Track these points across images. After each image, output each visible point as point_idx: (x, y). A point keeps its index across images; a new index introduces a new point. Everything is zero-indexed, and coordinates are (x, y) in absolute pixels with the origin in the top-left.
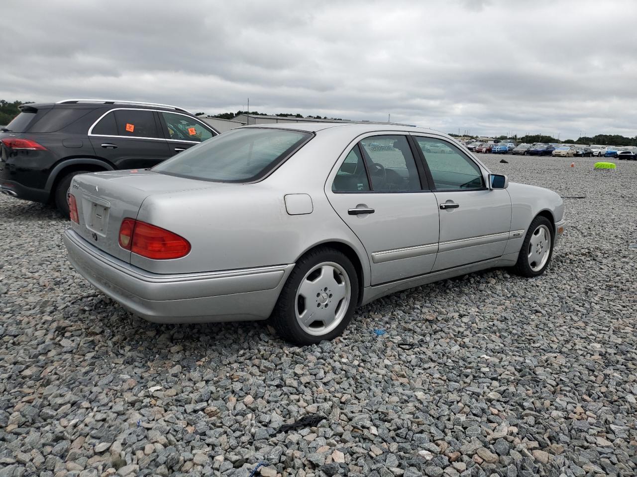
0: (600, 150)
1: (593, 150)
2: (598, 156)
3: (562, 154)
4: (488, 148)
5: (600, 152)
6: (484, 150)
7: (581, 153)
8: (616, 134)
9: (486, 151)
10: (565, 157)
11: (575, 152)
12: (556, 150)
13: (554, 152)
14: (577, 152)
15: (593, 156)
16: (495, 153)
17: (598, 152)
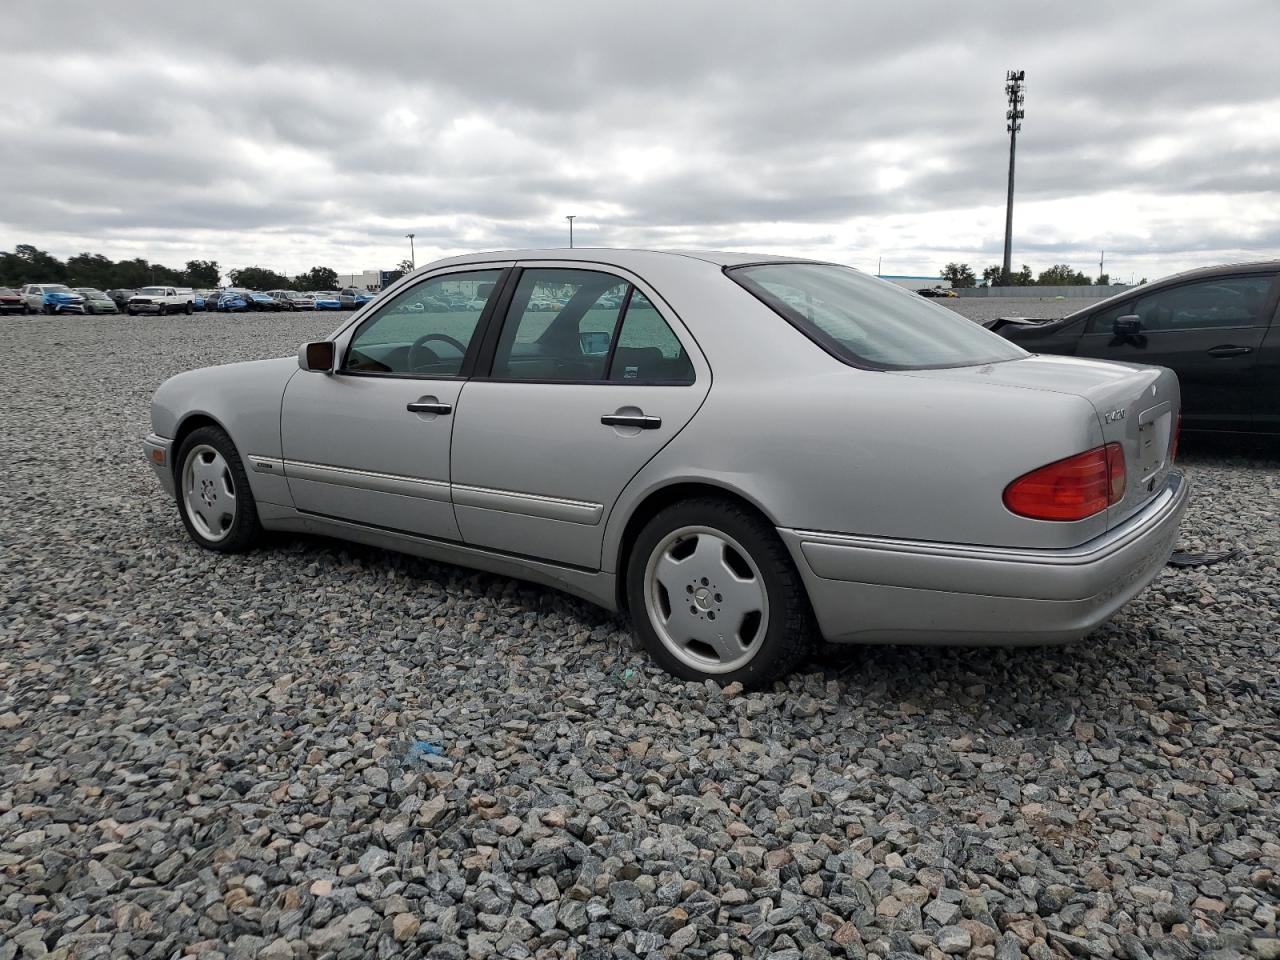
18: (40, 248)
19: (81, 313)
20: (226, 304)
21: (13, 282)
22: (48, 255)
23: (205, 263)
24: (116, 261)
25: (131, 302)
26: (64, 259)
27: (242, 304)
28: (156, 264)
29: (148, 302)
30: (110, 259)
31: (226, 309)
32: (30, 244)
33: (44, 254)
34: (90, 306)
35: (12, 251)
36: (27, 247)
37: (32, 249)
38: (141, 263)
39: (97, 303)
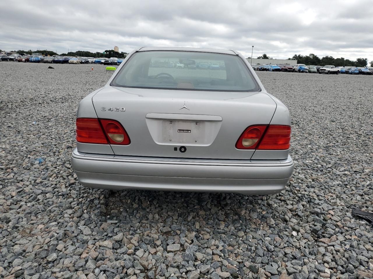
0: (92, 60)
1: (89, 60)
2: (91, 63)
3: (74, 62)
4: (26, 59)
5: (92, 61)
6: (24, 60)
7: (83, 61)
8: (86, 51)
9: (25, 61)
10: (76, 64)
11: (81, 61)
12: (70, 60)
13: (69, 61)
14: (82, 61)
15: (89, 63)
16: (32, 62)
17: (91, 61)
18: (315, 55)
19: (306, 72)
20: (352, 72)
21: (306, 64)
22: (317, 57)
23: (363, 59)
24: (335, 58)
25: (320, 70)
26: (321, 58)
27: (358, 72)
28: (347, 59)
29: (325, 70)
30: (334, 58)
31: (351, 73)
32: (313, 54)
33: (316, 56)
34: (310, 71)
35: (308, 55)
36: (312, 54)
37: (313, 55)
38: (343, 59)
39: (312, 70)
